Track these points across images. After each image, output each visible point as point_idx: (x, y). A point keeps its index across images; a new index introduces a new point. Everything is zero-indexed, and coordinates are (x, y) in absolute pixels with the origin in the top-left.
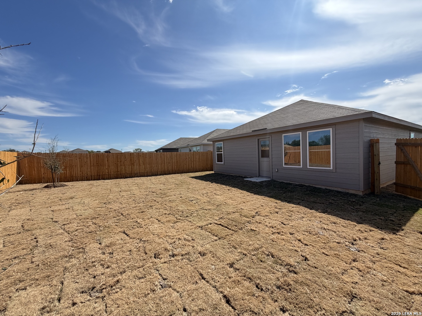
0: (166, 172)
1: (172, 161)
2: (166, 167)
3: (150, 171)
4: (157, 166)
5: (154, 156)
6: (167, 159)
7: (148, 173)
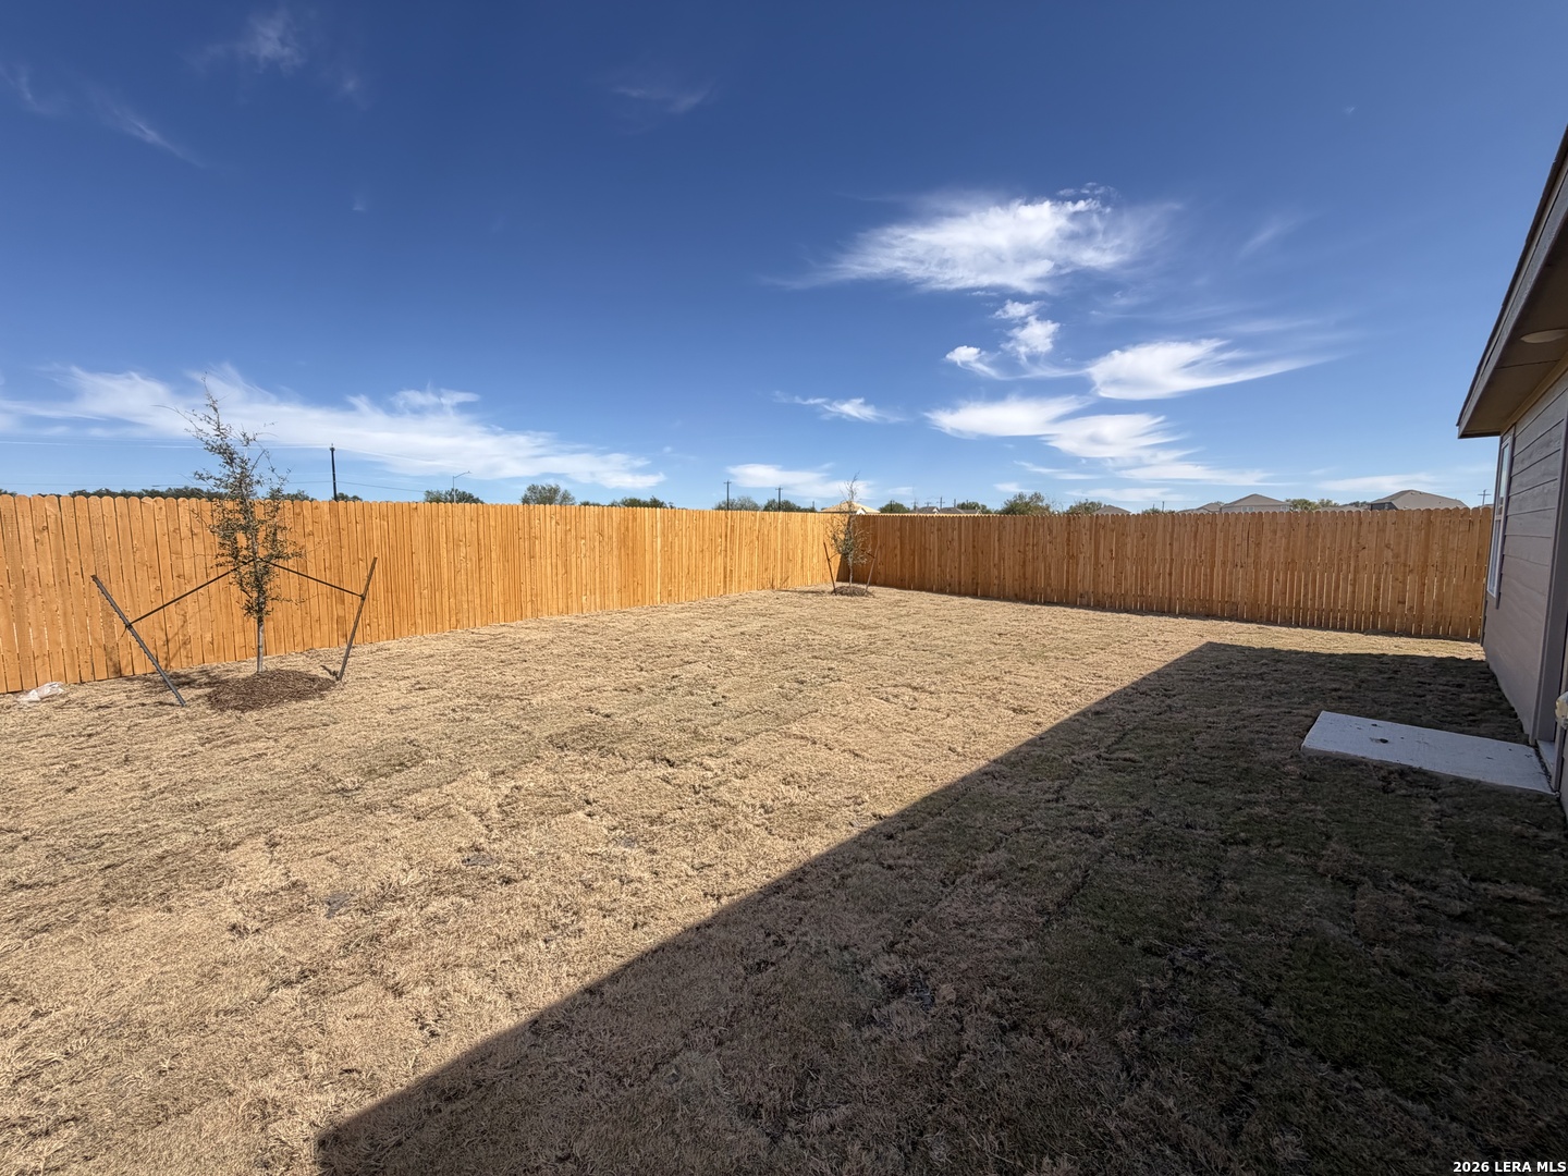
0: (1217, 608)
1: (1257, 556)
2: (1217, 585)
3: (1136, 590)
4: (1170, 574)
5: (1160, 528)
6: (1226, 545)
7: (1128, 600)
